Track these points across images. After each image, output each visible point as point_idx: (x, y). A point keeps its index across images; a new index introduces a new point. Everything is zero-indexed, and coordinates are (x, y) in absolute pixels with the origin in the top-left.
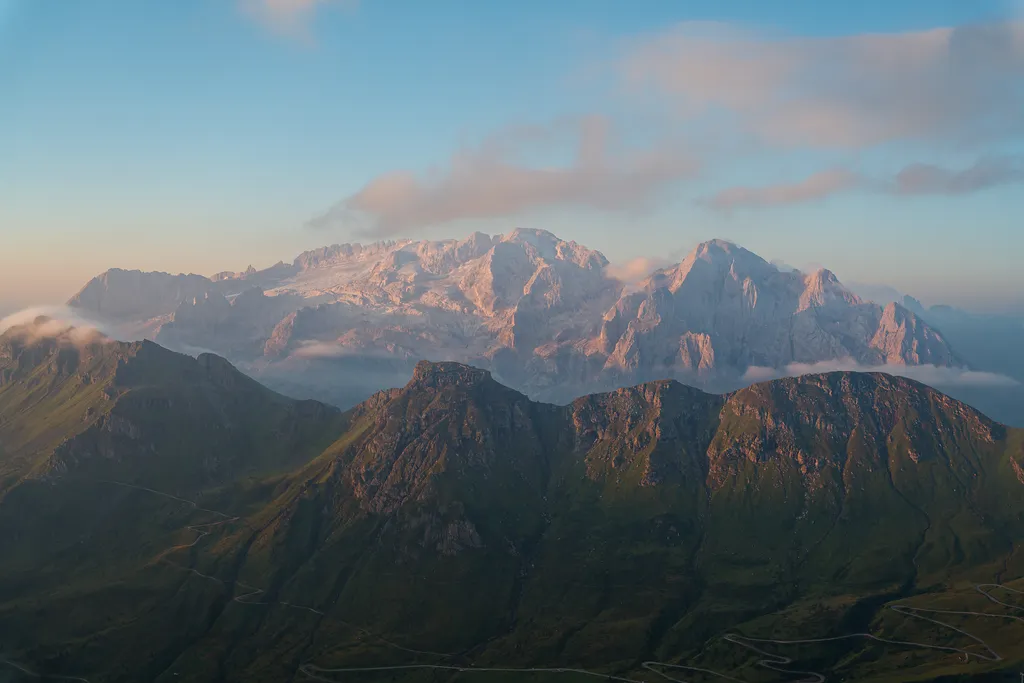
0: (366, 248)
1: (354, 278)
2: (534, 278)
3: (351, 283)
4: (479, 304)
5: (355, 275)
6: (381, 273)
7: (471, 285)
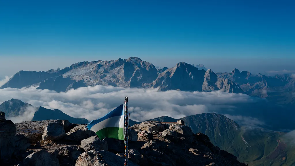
0: (90, 62)
1: (87, 72)
2: (135, 72)
3: (86, 73)
4: (121, 79)
5: (87, 71)
6: (94, 70)
7: (119, 74)
